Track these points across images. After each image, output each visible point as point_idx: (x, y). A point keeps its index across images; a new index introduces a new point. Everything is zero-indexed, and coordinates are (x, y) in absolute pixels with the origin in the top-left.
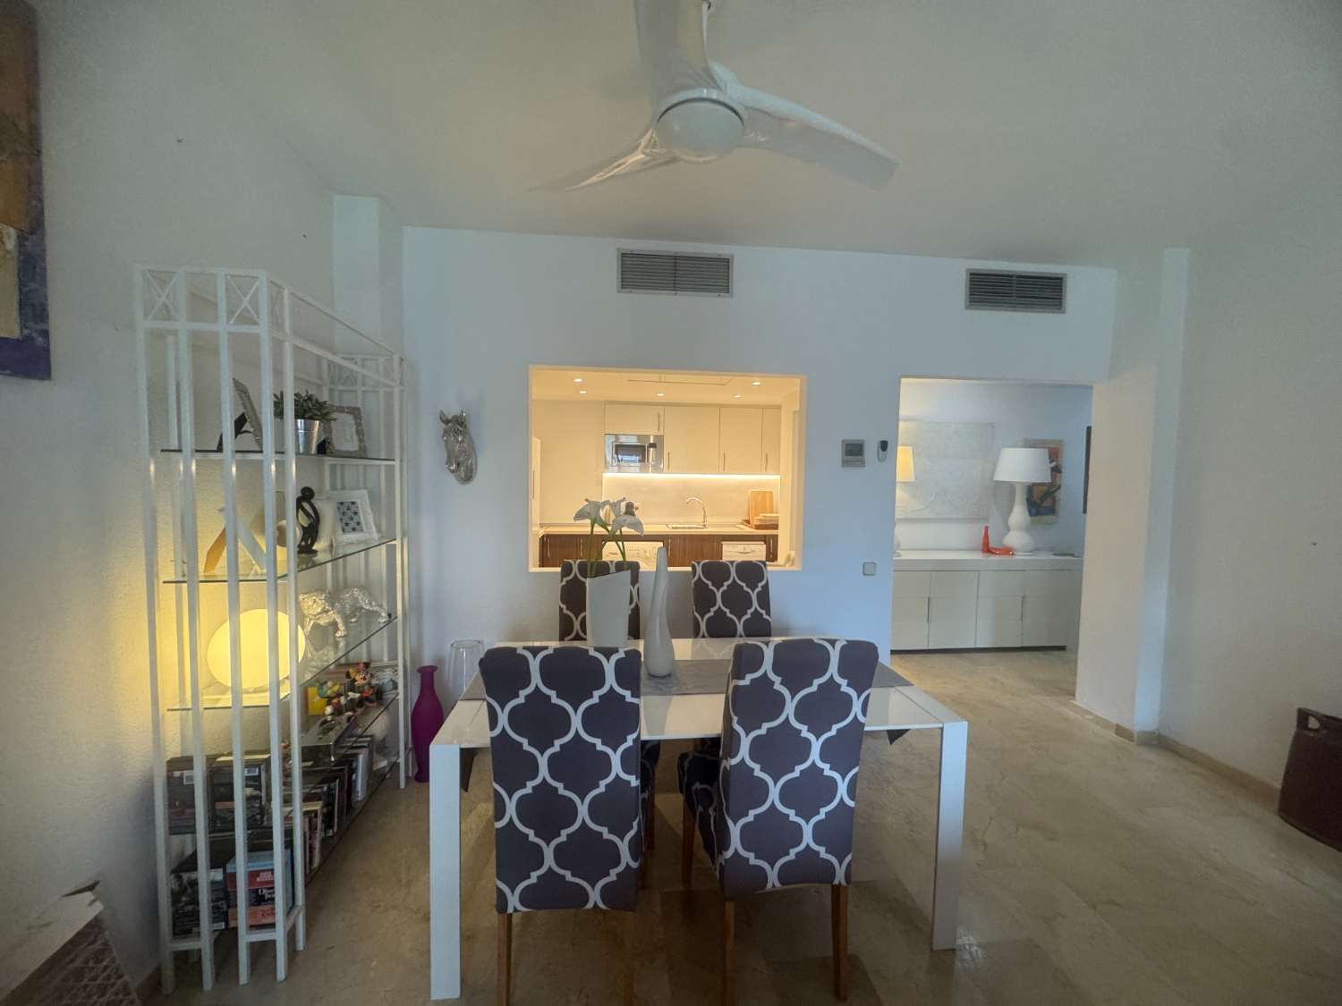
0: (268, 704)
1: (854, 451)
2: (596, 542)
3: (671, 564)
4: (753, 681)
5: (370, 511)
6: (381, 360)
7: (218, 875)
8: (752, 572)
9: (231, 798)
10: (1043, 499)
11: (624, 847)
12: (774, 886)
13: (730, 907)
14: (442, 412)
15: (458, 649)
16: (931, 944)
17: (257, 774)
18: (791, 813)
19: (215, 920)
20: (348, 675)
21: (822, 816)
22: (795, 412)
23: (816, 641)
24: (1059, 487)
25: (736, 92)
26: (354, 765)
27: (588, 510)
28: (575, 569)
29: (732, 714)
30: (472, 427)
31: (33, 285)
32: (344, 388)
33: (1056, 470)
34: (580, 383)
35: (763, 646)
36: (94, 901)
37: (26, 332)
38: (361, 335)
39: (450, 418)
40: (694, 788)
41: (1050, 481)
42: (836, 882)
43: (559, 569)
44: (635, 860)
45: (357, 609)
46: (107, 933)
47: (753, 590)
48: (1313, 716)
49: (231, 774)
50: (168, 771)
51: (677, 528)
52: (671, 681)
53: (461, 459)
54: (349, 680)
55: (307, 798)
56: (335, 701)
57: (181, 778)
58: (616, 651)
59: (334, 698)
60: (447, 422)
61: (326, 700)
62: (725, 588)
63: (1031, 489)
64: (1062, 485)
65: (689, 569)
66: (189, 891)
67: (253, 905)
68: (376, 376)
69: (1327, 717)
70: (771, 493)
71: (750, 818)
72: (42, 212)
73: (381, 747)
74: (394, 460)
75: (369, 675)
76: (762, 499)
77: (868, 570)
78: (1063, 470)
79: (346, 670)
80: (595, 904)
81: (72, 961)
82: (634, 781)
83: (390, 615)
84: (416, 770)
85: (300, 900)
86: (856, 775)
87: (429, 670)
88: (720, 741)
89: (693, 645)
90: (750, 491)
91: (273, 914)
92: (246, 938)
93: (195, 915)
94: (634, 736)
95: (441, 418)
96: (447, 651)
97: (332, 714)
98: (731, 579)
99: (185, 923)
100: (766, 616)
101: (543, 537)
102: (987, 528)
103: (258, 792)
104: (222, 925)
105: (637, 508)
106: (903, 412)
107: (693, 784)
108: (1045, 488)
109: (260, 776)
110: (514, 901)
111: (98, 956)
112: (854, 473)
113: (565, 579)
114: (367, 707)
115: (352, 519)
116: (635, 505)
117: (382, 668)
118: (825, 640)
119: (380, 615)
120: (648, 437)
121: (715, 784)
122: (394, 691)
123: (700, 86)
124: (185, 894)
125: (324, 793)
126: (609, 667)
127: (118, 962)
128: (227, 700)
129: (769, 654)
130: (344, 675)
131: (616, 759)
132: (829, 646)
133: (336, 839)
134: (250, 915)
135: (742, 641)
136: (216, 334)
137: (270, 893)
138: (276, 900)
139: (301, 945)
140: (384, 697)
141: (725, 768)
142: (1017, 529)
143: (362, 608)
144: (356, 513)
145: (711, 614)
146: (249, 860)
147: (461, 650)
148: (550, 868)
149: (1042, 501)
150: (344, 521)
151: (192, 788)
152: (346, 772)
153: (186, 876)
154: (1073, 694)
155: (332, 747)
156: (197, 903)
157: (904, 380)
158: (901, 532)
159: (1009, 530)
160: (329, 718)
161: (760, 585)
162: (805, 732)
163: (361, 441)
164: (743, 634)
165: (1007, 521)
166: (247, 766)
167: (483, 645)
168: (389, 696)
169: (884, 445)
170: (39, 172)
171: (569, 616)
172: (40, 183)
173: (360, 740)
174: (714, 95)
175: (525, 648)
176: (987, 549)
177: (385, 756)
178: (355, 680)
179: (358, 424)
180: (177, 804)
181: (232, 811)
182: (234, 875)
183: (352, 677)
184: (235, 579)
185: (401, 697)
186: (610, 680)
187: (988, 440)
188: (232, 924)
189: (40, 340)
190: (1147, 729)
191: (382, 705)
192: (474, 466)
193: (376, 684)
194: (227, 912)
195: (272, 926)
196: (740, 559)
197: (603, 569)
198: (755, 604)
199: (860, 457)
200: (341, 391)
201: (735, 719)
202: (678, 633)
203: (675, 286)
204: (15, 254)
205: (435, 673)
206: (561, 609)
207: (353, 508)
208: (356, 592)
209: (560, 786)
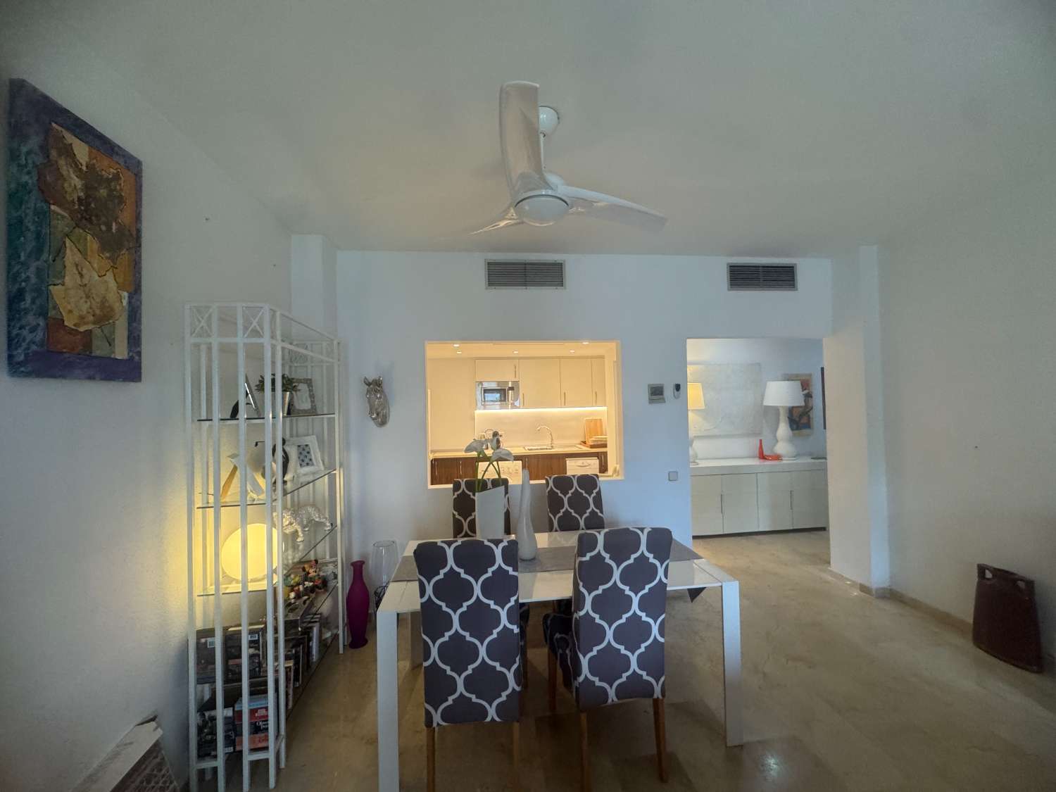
0: (265, 589)
1: (656, 392)
2: (471, 464)
3: (531, 479)
4: (591, 557)
5: (318, 450)
6: (324, 344)
7: (229, 713)
8: (589, 482)
9: (239, 656)
10: (801, 416)
11: (510, 676)
12: (613, 701)
13: (584, 717)
14: (366, 378)
15: (378, 547)
16: (726, 743)
17: (257, 638)
18: (622, 648)
19: (227, 745)
20: (304, 569)
21: (642, 649)
22: (614, 362)
23: (631, 529)
24: (812, 408)
25: (563, 190)
26: (311, 635)
27: (475, 445)
28: (463, 486)
29: (579, 581)
30: (385, 386)
31: (135, 325)
32: (299, 365)
33: (808, 396)
34: (457, 349)
35: (597, 534)
36: (157, 728)
37: (131, 354)
38: (307, 327)
39: (371, 381)
40: (555, 637)
41: (803, 404)
42: (655, 696)
43: (451, 486)
44: (518, 685)
45: (310, 521)
46: (163, 752)
47: (590, 496)
48: (988, 569)
49: (240, 640)
50: (197, 639)
51: (531, 450)
52: (535, 563)
53: (379, 410)
54: (304, 573)
55: (287, 658)
56: (297, 588)
57: (206, 643)
58: (501, 541)
59: (296, 586)
60: (369, 384)
61: (290, 588)
62: (570, 495)
63: (791, 410)
64: (814, 407)
65: (544, 482)
66: (210, 725)
67: (254, 734)
68: (320, 357)
69: (999, 570)
70: (600, 420)
71: (594, 652)
72: (140, 282)
73: (326, 623)
74: (334, 414)
75: (318, 570)
76: (595, 425)
77: (673, 477)
78: (813, 395)
79: (302, 566)
80: (493, 718)
81: (145, 769)
82: (516, 630)
83: (332, 524)
84: (350, 639)
85: (283, 732)
86: (663, 619)
87: (359, 564)
88: (571, 602)
89: (549, 537)
90: (585, 419)
91: (266, 739)
92: (247, 758)
93: (214, 741)
94: (515, 598)
95: (365, 382)
96: (370, 549)
97: (294, 598)
98: (574, 488)
99: (206, 748)
100: (600, 514)
101: (432, 461)
102: (761, 441)
103: (257, 651)
104: (231, 749)
105: (501, 436)
106: (690, 358)
107: (555, 635)
108: (801, 409)
109: (259, 639)
110: (437, 718)
111: (160, 766)
112: (657, 407)
113: (456, 494)
114: (317, 593)
115: (306, 456)
116: (500, 433)
117: (326, 564)
118: (639, 528)
119: (325, 525)
120: (507, 382)
121: (570, 633)
122: (335, 580)
123: (541, 188)
124: (207, 727)
125: (293, 655)
126: (498, 552)
127: (170, 772)
128: (237, 587)
129: (601, 539)
130: (301, 570)
131: (503, 614)
132: (639, 532)
133: (301, 690)
134: (252, 741)
135: (583, 532)
136: (236, 344)
137: (265, 725)
138: (269, 729)
139: (283, 765)
140: (328, 585)
141: (576, 618)
142: (782, 440)
143: (314, 520)
144: (308, 453)
145: (561, 514)
146: (250, 701)
147: (381, 548)
148: (461, 693)
149: (800, 419)
150: (301, 458)
151: (214, 649)
152: (306, 640)
153: (207, 714)
154: (829, 563)
155: (299, 621)
156: (216, 734)
157: (688, 340)
158: (698, 447)
159: (777, 441)
160: (293, 601)
161: (595, 491)
162: (628, 591)
163: (312, 402)
164: (584, 527)
165: (775, 434)
166: (250, 634)
167: (396, 544)
168: (331, 584)
169: (678, 387)
170: (140, 257)
171: (459, 520)
172: (140, 263)
173: (315, 616)
174: (550, 192)
175: (442, 542)
176: (762, 456)
177: (329, 629)
178: (308, 573)
179: (311, 391)
180: (203, 661)
181: (240, 666)
182: (240, 713)
183: (307, 570)
184: (244, 504)
185: (340, 585)
186: (499, 560)
187: (756, 376)
188: (238, 748)
189: (137, 358)
190: (882, 586)
191: (326, 591)
192: (388, 415)
193: (323, 576)
194: (235, 739)
195: (266, 748)
196: (580, 472)
197: (483, 485)
198: (592, 505)
199: (661, 396)
200: (296, 367)
201: (581, 584)
202: (538, 530)
203: (525, 283)
204: (127, 308)
205: (364, 566)
206: (454, 515)
207: (307, 449)
208: (310, 509)
209: (467, 634)
